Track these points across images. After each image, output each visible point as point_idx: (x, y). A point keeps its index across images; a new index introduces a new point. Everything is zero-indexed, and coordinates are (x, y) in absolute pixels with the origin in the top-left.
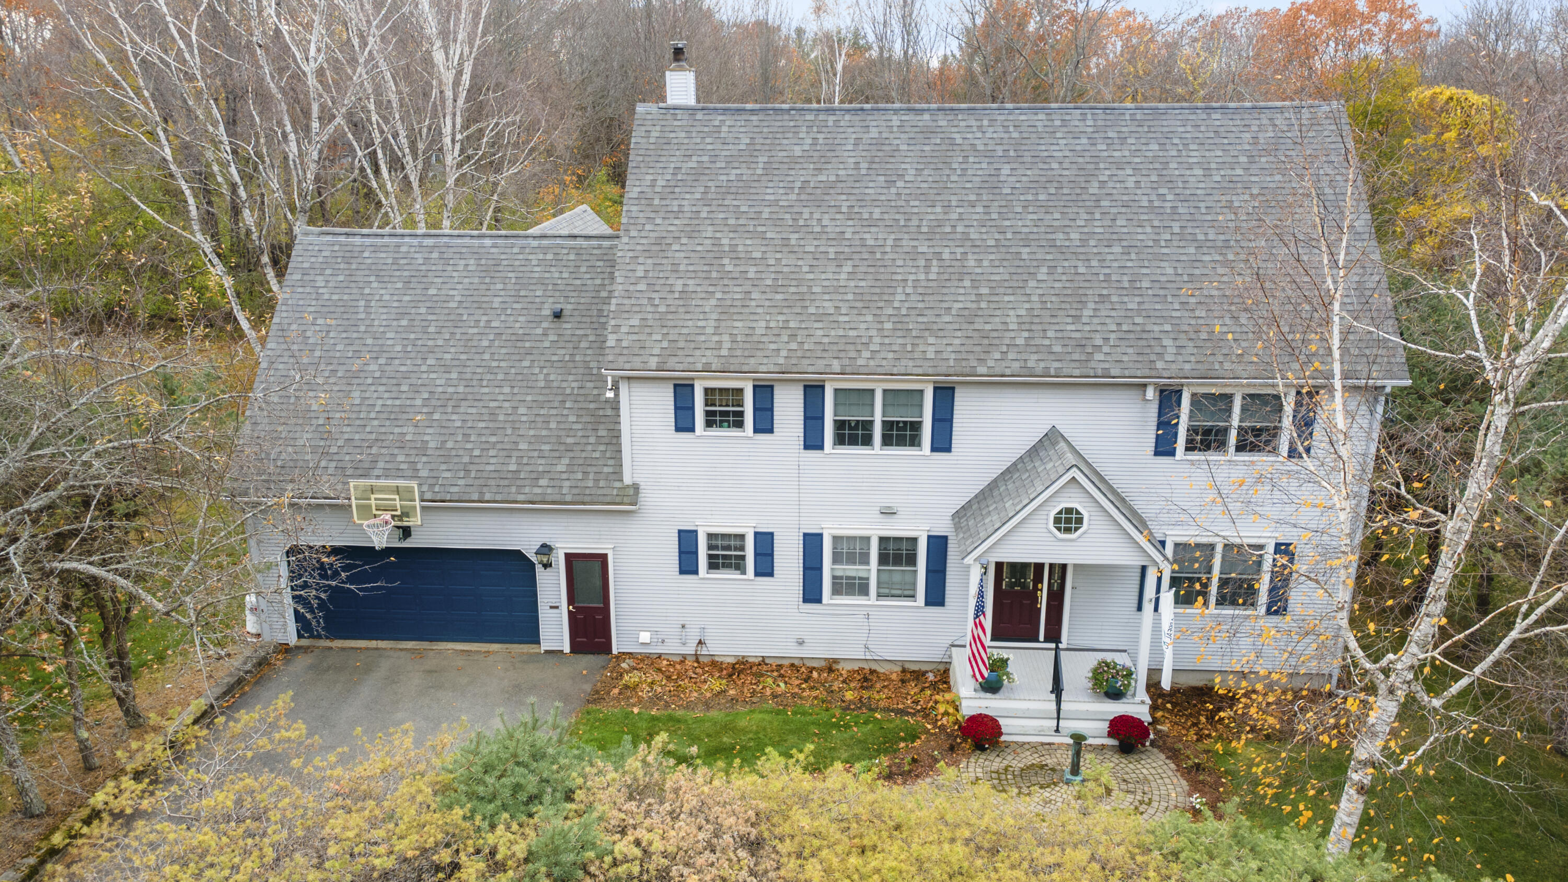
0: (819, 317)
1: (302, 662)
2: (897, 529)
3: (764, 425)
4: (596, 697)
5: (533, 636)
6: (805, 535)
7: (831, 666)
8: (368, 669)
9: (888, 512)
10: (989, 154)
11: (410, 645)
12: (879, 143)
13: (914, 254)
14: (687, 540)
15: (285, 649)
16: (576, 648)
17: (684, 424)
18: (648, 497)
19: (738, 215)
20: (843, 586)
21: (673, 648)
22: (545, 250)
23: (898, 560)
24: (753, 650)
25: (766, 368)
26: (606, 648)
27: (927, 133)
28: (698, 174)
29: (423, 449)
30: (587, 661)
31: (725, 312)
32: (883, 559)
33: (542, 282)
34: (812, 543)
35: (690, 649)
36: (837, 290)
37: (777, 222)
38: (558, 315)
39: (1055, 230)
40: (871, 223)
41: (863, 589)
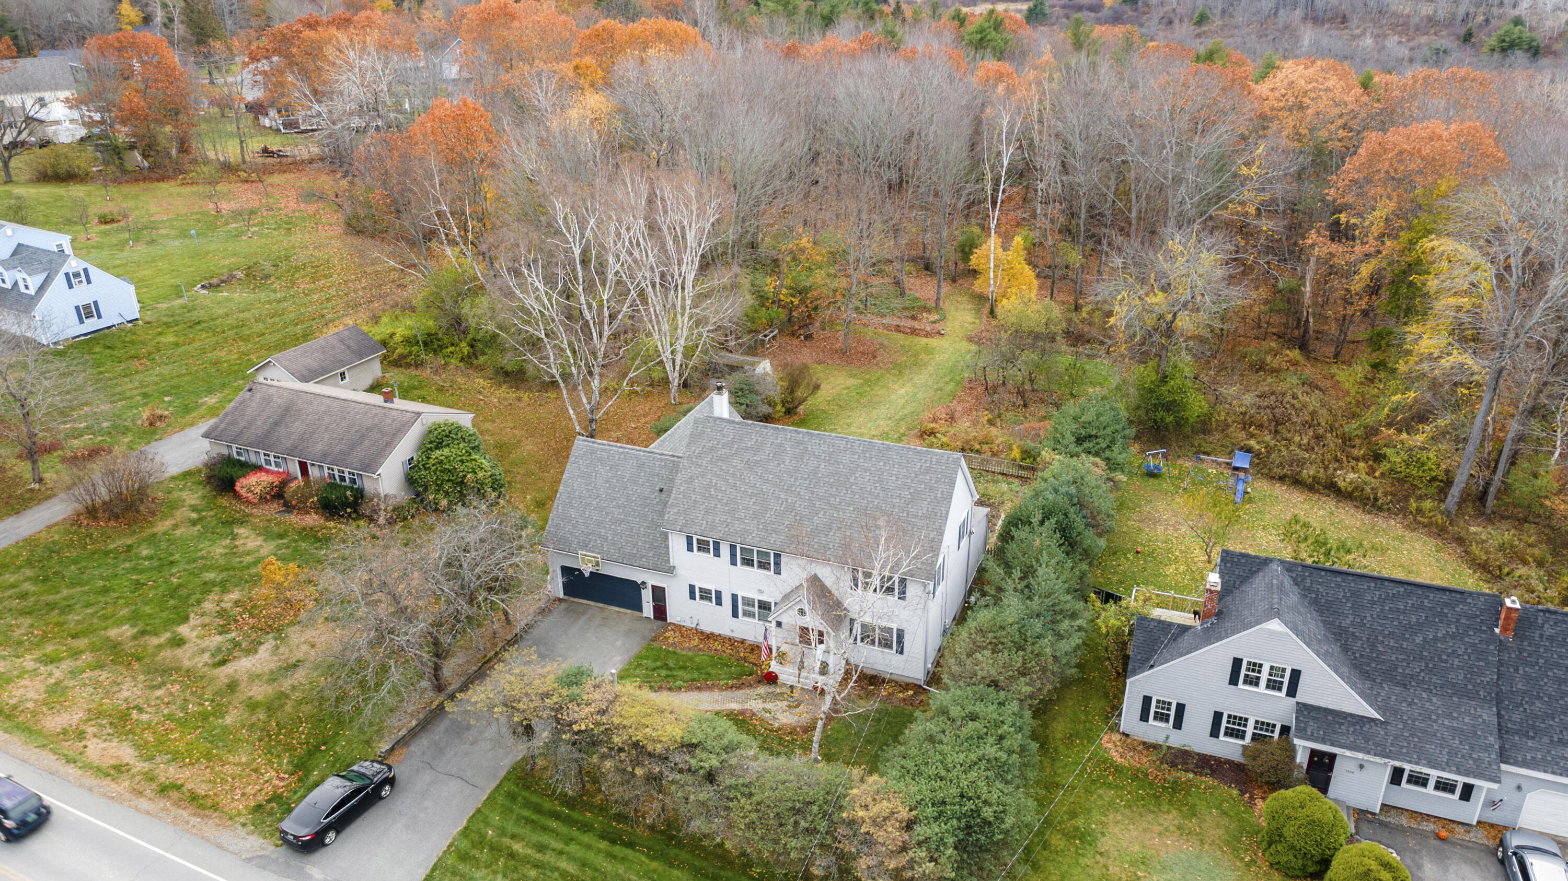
0: (738, 519)
1: (564, 606)
2: (764, 598)
3: (717, 554)
4: (654, 639)
5: (640, 609)
6: (732, 594)
7: (743, 642)
8: (584, 613)
9: (761, 591)
10: (818, 457)
11: (600, 605)
12: (780, 445)
13: (778, 498)
14: (692, 588)
15: (560, 600)
16: (655, 617)
17: (690, 548)
18: (679, 571)
19: (721, 470)
20: (746, 614)
21: (688, 624)
22: (662, 460)
23: (765, 608)
24: (717, 631)
25: (717, 536)
26: (665, 620)
27: (799, 443)
28: (712, 449)
29: (606, 540)
30: (660, 623)
31: (707, 512)
32: (760, 607)
33: (658, 475)
34: (734, 597)
35: (694, 626)
36: (747, 509)
37: (734, 475)
38: (661, 490)
39: (831, 496)
40: (767, 481)
41: (754, 616)
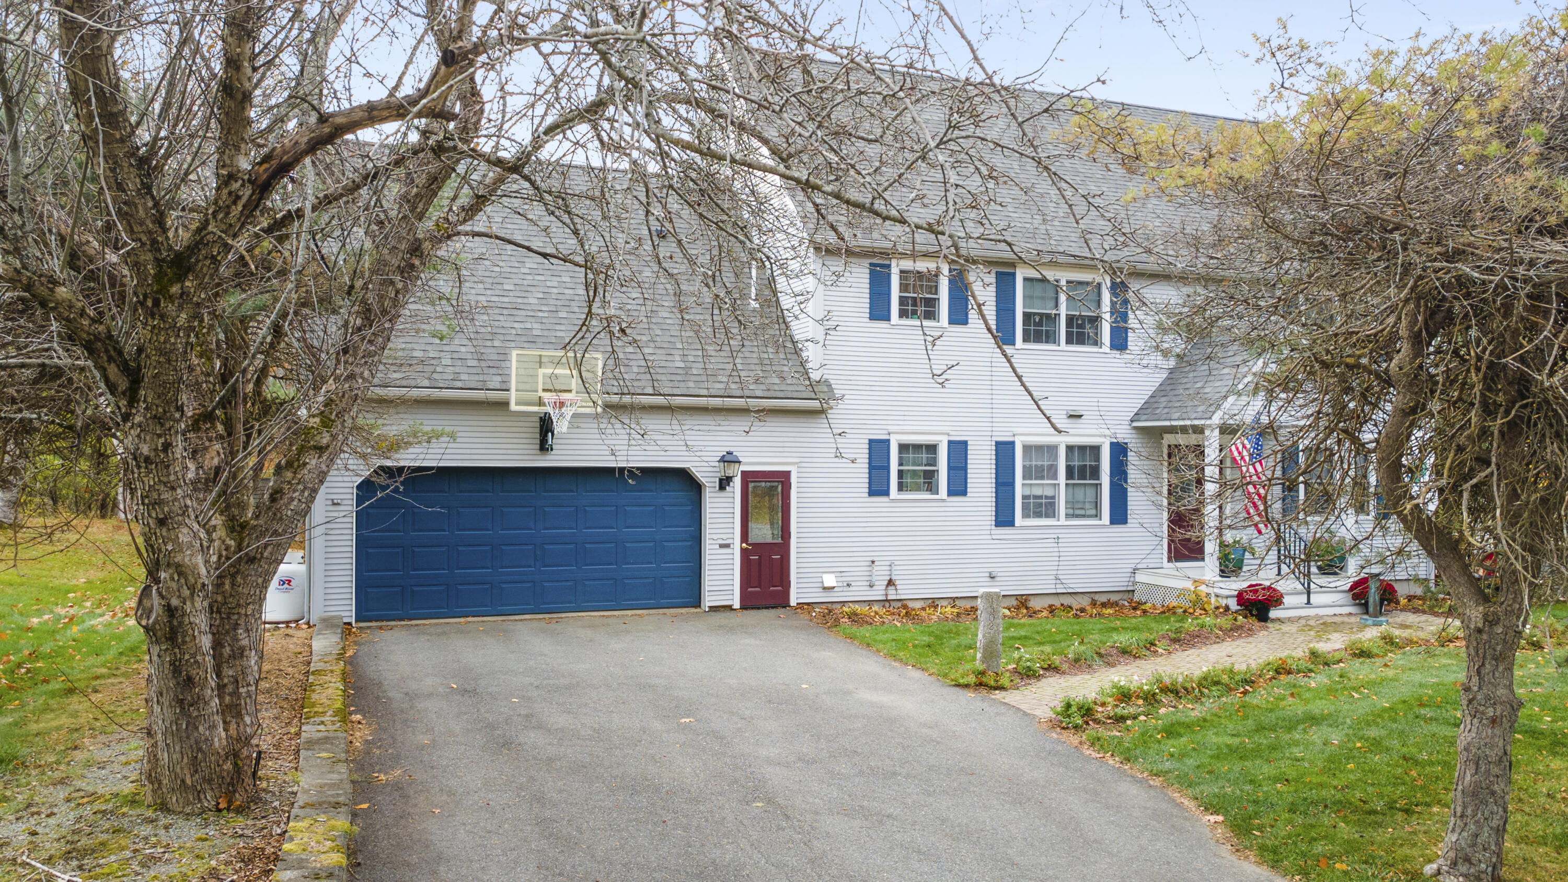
2: (1082, 434)
3: (959, 313)
6: (998, 444)
7: (1023, 605)
9: (1075, 415)
14: (878, 448)
16: (747, 601)
17: (879, 311)
20: (1033, 507)
21: (859, 593)
23: (1083, 472)
24: (943, 591)
26: (783, 598)
30: (758, 620)
32: (1071, 471)
34: (1004, 451)
35: (878, 593)
41: (1053, 509)
